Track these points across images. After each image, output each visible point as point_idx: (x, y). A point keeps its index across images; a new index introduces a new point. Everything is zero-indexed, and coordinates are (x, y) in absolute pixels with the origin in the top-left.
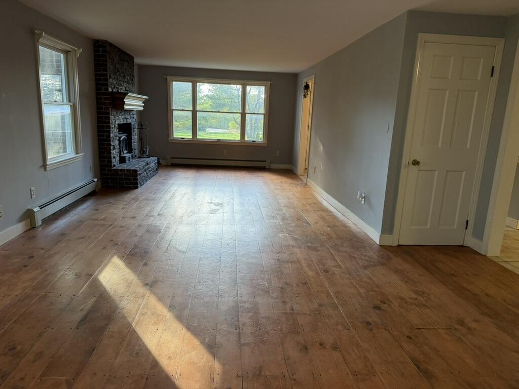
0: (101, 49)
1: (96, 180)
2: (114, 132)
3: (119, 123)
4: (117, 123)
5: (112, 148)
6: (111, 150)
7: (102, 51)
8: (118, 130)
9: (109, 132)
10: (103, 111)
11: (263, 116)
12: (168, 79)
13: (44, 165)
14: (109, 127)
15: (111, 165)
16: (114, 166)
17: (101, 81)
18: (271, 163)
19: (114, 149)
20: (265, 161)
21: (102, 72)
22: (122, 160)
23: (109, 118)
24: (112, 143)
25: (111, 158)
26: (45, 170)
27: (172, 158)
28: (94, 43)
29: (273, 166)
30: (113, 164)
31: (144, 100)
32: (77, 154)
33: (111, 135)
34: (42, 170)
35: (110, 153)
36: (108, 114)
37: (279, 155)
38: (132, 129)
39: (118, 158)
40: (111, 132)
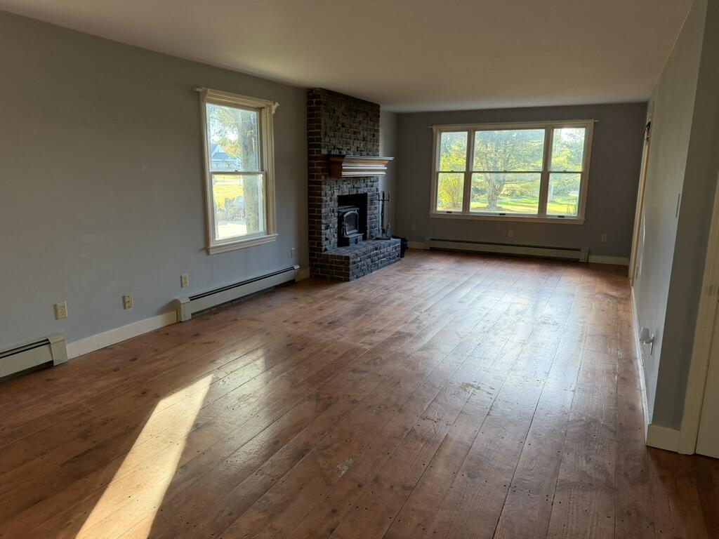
0: (314, 100)
1: (297, 267)
2: (329, 208)
3: (340, 194)
4: (336, 194)
5: (323, 227)
6: (321, 229)
7: (316, 103)
8: (337, 204)
9: (320, 207)
10: (315, 180)
11: (580, 175)
12: (434, 129)
13: (206, 249)
14: (321, 201)
15: (321, 249)
16: (326, 250)
17: (314, 141)
18: (590, 253)
19: (327, 228)
20: (579, 250)
21: (315, 130)
22: (343, 242)
23: (320, 189)
24: (324, 221)
25: (321, 240)
26: (208, 254)
27: (432, 240)
28: (308, 93)
29: (594, 259)
30: (324, 247)
31: (387, 162)
32: (268, 234)
33: (323, 210)
34: (204, 253)
35: (320, 234)
36: (320, 183)
37: (605, 241)
38: (368, 202)
39: (334, 240)
40: (323, 206)
